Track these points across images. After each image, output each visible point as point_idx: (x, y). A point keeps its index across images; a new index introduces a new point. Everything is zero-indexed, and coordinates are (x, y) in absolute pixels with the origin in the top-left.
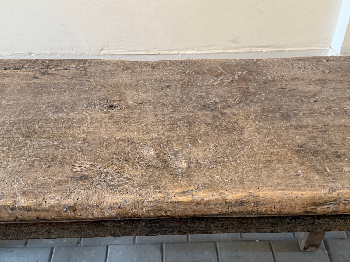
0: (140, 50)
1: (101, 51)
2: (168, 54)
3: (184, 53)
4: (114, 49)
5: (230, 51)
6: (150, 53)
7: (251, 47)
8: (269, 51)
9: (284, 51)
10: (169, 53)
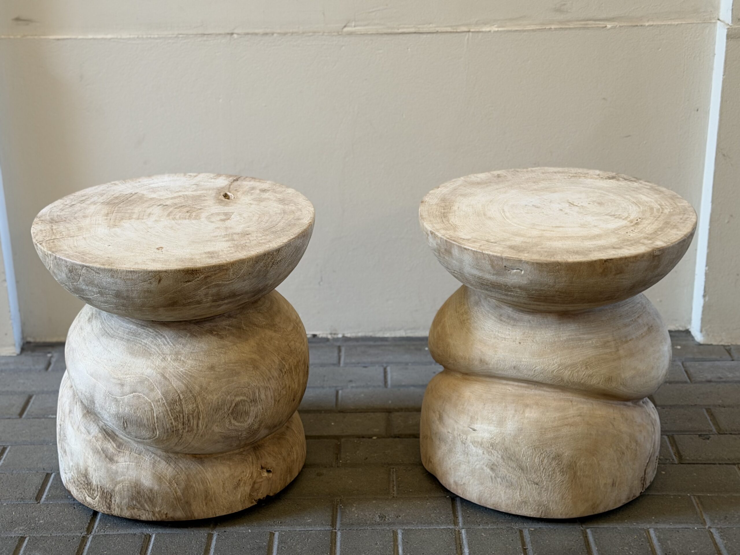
0: (406, 26)
1: (343, 29)
2: (451, 32)
3: (477, 30)
4: (365, 26)
5: (553, 27)
6: (421, 30)
7: (587, 20)
8: (616, 26)
9: (642, 26)
10: (452, 30)
